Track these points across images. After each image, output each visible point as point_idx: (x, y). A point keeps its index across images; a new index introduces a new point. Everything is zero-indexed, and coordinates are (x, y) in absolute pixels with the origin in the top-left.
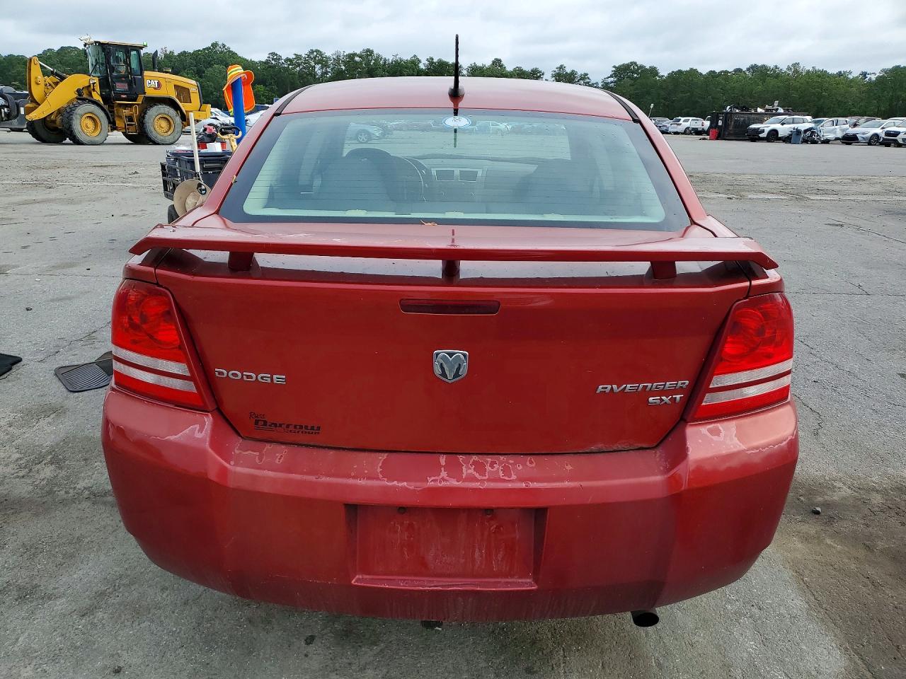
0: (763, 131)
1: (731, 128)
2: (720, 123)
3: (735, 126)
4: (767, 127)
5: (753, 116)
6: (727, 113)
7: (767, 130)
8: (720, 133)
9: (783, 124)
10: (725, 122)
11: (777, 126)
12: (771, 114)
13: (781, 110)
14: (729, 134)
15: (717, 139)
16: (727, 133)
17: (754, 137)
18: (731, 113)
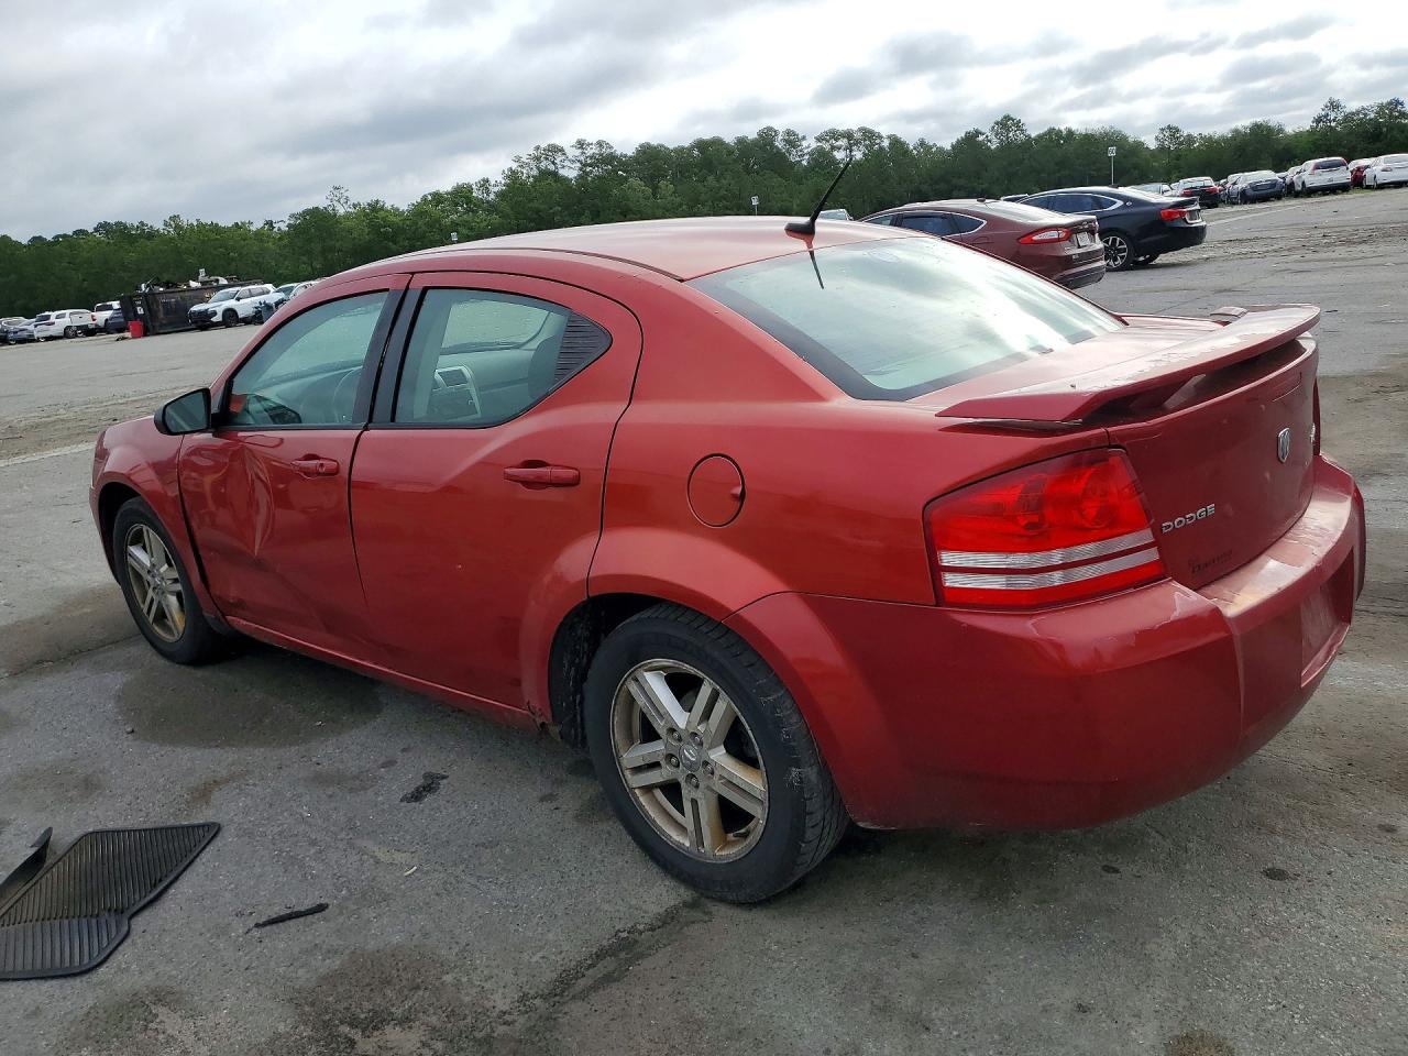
0: (215, 313)
1: (161, 316)
2: (140, 311)
3: (167, 313)
4: (217, 305)
5: (187, 294)
6: (145, 295)
7: (220, 311)
8: (149, 327)
9: (238, 299)
10: (148, 308)
11: (232, 303)
12: (211, 288)
13: (223, 281)
14: (162, 326)
15: (145, 335)
16: (158, 324)
17: (204, 323)
18: (152, 293)
